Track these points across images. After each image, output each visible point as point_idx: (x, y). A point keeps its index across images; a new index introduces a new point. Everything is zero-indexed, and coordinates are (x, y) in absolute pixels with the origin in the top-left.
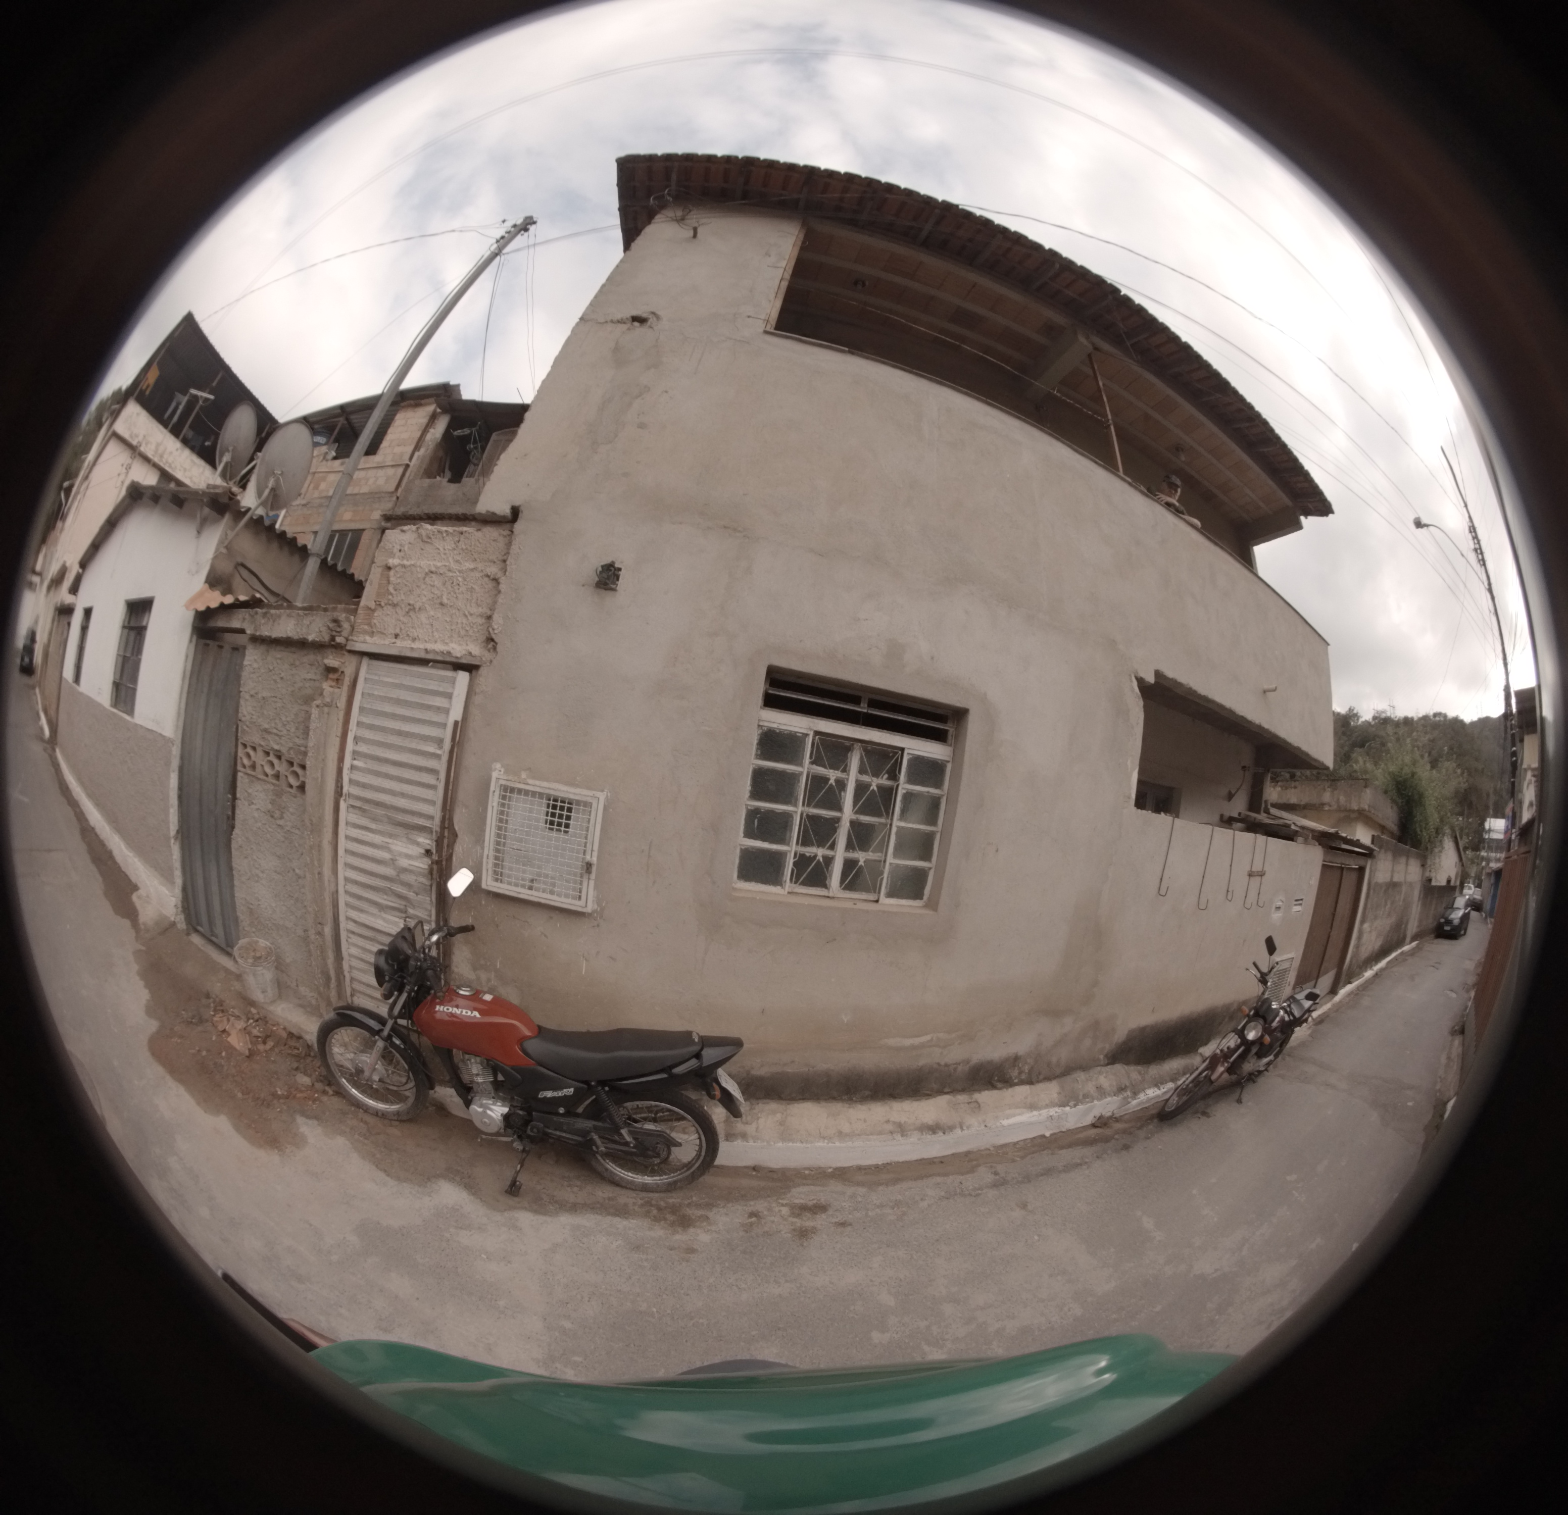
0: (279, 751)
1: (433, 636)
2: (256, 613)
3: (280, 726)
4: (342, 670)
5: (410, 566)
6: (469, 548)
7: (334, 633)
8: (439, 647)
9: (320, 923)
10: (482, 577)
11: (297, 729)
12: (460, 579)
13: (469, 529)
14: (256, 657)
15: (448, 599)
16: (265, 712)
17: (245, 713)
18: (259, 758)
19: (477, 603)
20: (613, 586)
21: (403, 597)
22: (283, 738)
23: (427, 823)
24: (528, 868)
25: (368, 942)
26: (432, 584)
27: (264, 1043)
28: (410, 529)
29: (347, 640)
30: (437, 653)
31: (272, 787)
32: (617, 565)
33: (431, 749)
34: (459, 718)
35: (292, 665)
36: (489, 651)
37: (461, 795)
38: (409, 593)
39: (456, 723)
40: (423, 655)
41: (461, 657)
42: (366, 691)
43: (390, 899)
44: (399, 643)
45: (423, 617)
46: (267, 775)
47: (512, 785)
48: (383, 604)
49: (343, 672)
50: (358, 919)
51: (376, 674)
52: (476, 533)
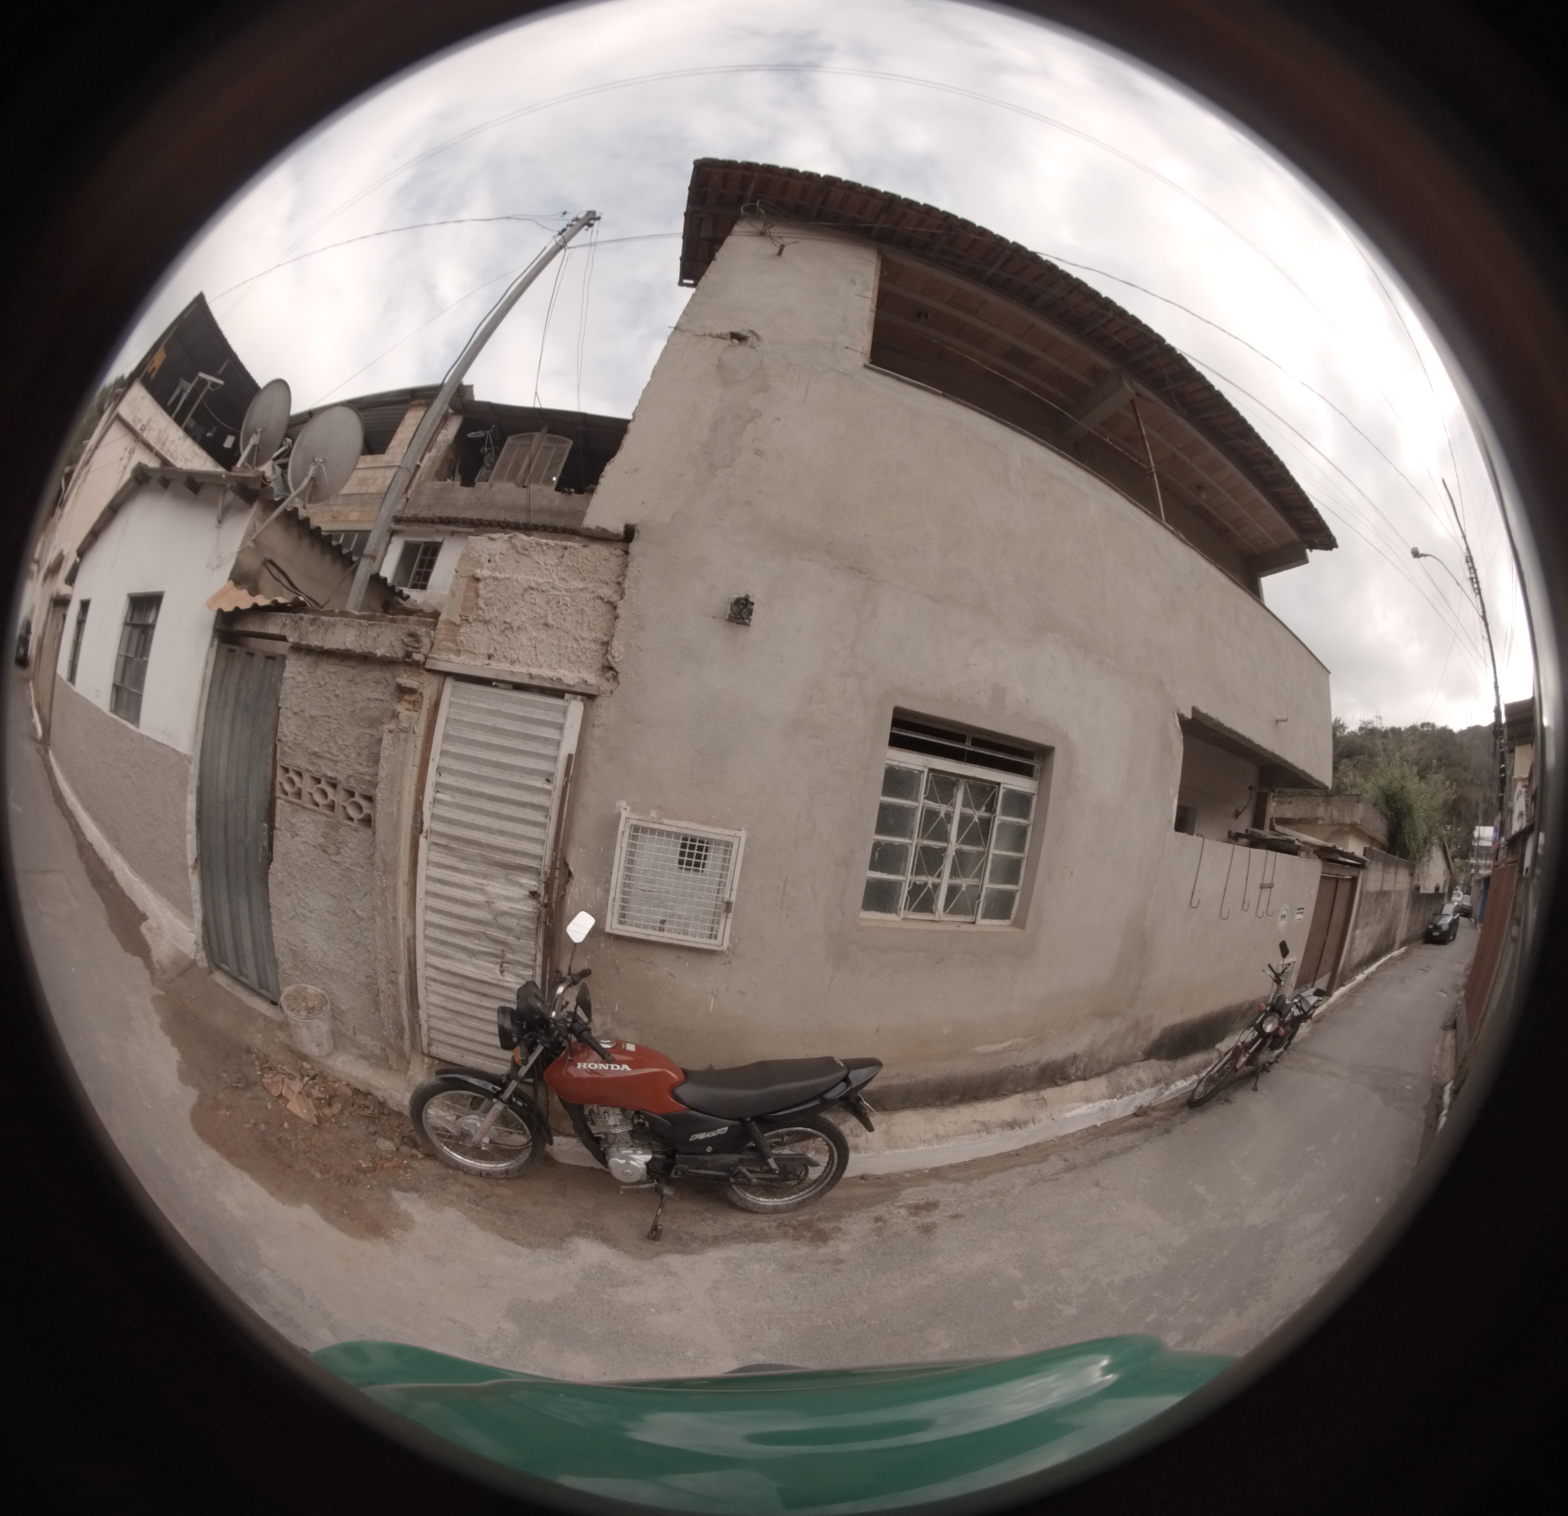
0: (335, 779)
1: (537, 660)
2: (301, 619)
3: (335, 750)
4: (420, 691)
5: (504, 579)
6: (576, 566)
7: (410, 649)
8: (546, 672)
9: (393, 972)
10: (593, 598)
11: (359, 754)
12: (568, 599)
13: (574, 544)
14: (300, 670)
15: (554, 620)
16: (314, 733)
17: (287, 733)
18: (307, 786)
19: (589, 627)
20: (747, 621)
21: (497, 614)
22: (339, 764)
23: (534, 864)
24: (661, 910)
25: (453, 989)
26: (533, 601)
27: (330, 1105)
28: (500, 538)
29: (426, 657)
30: (544, 679)
31: (325, 819)
32: (751, 600)
33: (539, 783)
34: (573, 751)
35: (350, 681)
36: (608, 680)
37: (579, 833)
38: (504, 610)
39: (570, 756)
40: (526, 680)
41: (574, 686)
42: (452, 716)
43: (483, 943)
44: (494, 664)
45: (523, 637)
46: (317, 805)
47: (645, 825)
48: (471, 619)
49: (421, 694)
50: (441, 966)
51: (464, 698)
52: (582, 549)
